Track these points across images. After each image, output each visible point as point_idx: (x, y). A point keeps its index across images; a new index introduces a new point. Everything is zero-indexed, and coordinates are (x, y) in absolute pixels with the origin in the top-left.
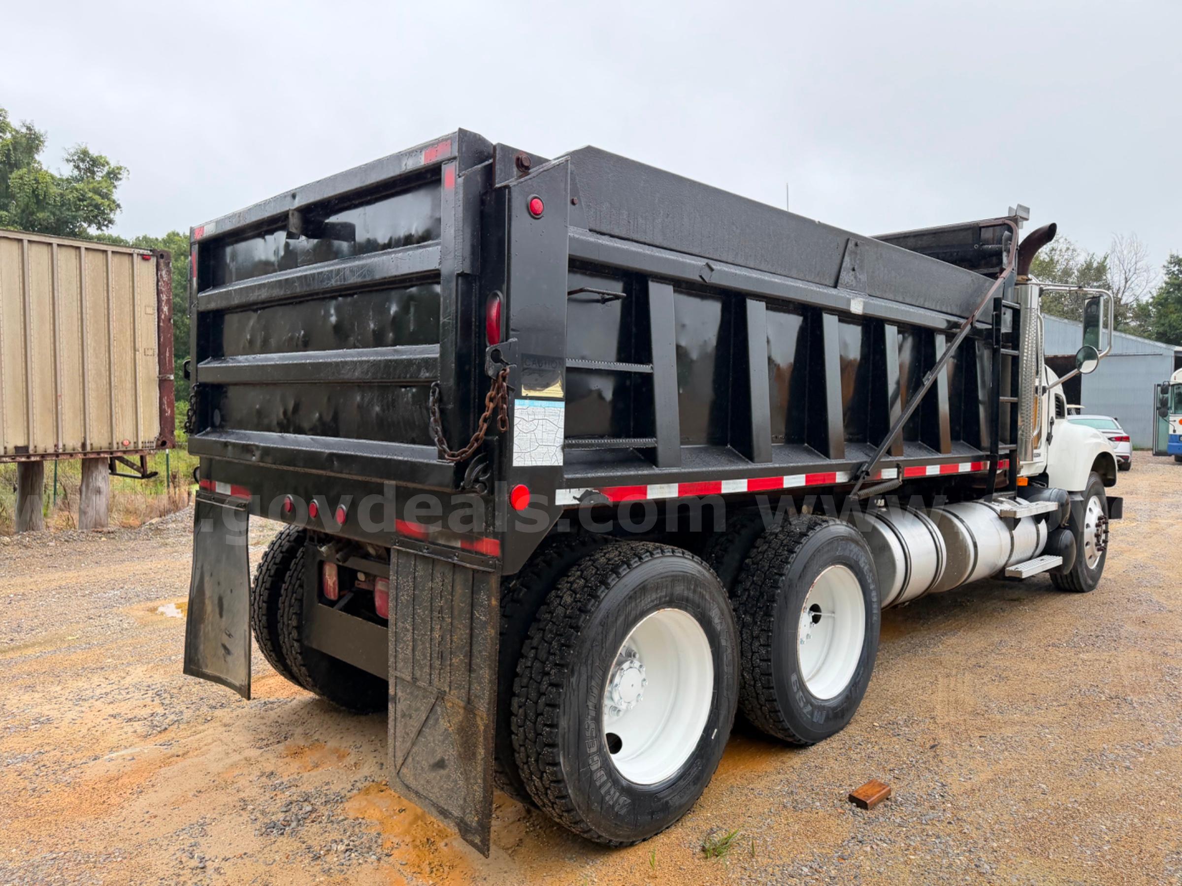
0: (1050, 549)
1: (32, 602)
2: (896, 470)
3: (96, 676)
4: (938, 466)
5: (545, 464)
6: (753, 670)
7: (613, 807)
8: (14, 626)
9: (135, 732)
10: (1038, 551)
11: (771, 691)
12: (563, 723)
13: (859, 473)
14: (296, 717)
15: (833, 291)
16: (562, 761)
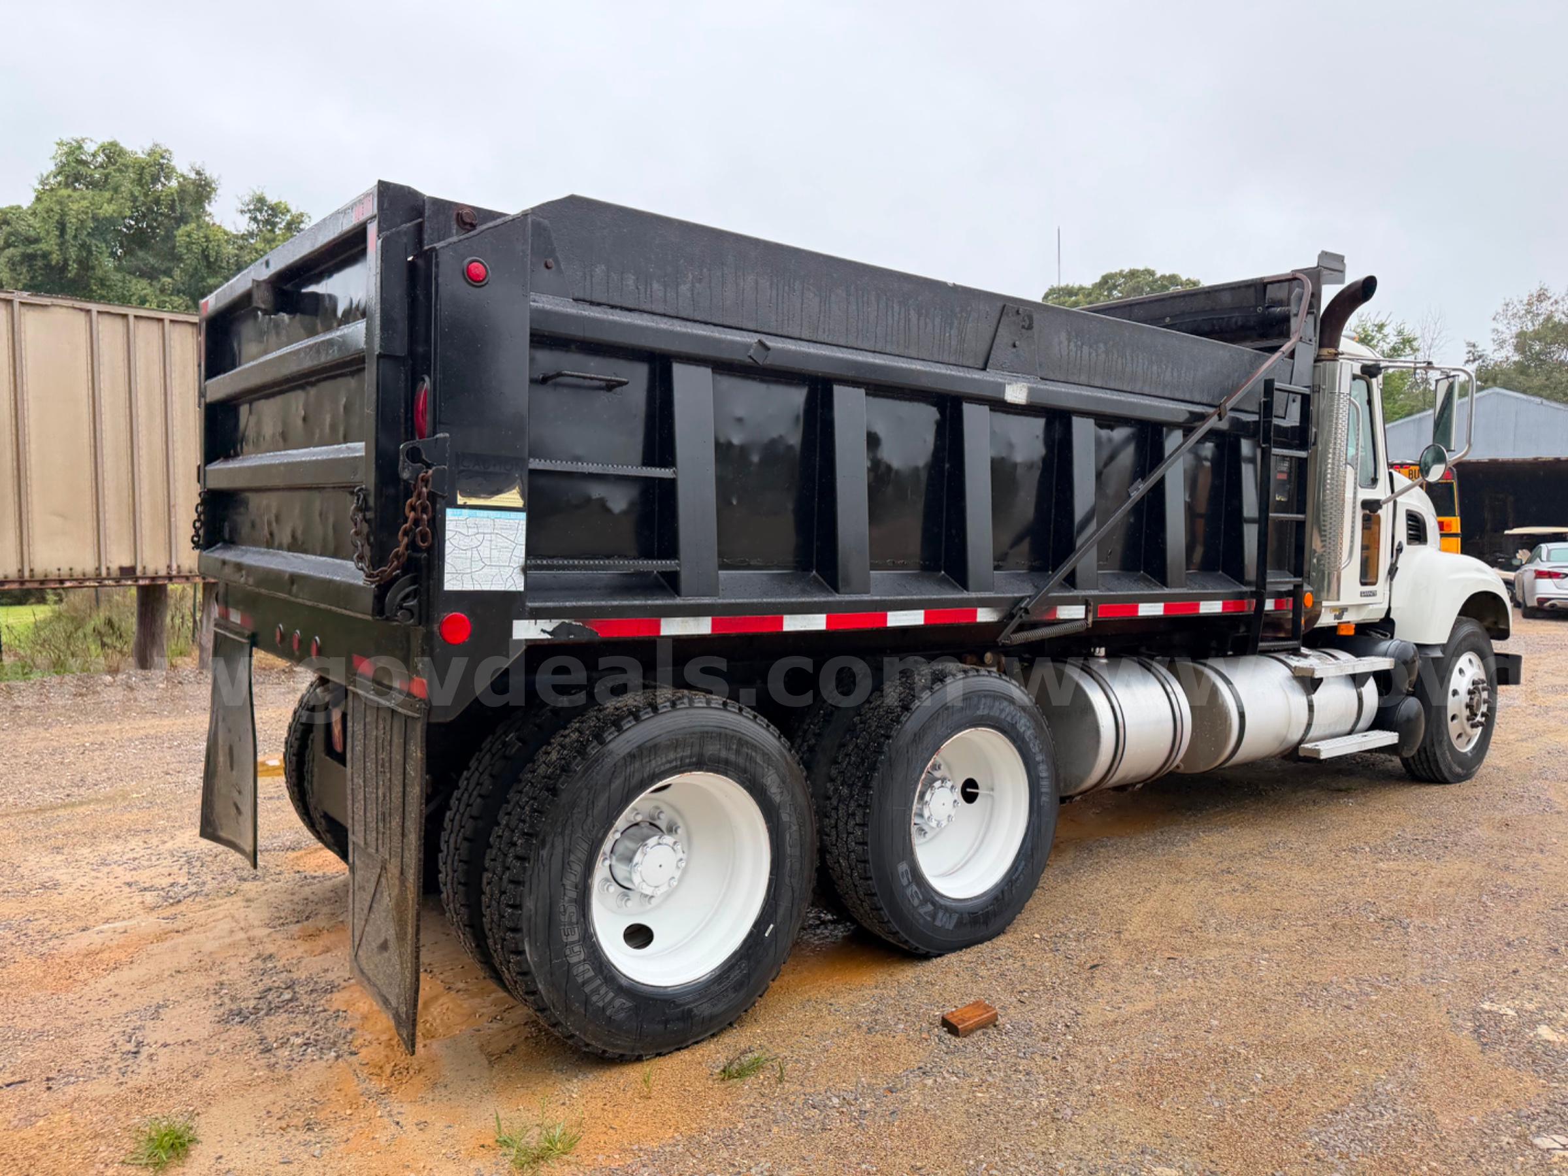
0: (1381, 722)
1: (108, 753)
2: (1083, 607)
3: (137, 839)
4: (1162, 605)
5: (494, 588)
6: (849, 856)
7: (604, 1009)
8: (78, 778)
9: (143, 902)
10: (1363, 723)
11: (870, 882)
12: (529, 904)
13: (1014, 611)
14: (332, 894)
15: (977, 375)
16: (527, 948)
